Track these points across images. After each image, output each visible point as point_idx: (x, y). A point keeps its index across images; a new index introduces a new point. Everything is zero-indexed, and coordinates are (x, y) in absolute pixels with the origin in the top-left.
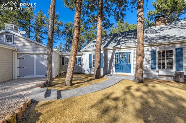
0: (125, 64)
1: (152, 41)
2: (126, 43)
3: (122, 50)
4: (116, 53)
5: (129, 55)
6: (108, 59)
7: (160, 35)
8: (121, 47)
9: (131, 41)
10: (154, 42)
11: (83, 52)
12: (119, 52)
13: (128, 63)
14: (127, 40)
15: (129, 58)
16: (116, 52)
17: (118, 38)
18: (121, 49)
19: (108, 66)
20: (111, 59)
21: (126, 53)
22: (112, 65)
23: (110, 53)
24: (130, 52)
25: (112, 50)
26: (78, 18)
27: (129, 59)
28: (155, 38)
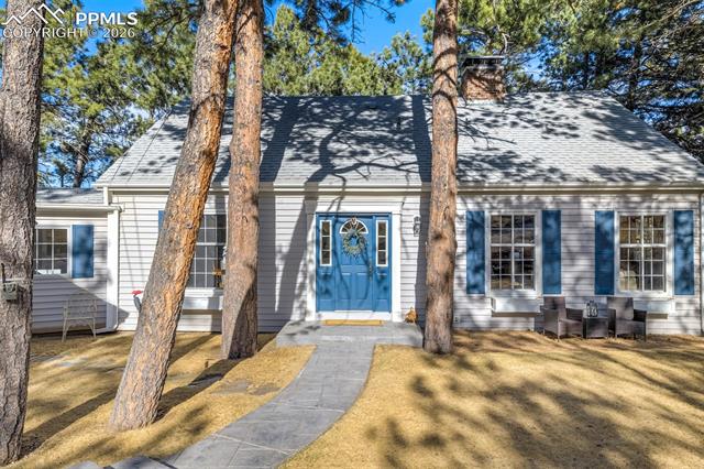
0: (361, 271)
1: (469, 173)
2: (363, 169)
3: (347, 198)
4: (321, 215)
5: (382, 227)
6: (277, 243)
7: (489, 149)
8: (344, 187)
9: (384, 162)
10: (476, 181)
11: (114, 192)
12: (334, 209)
13: (377, 265)
14: (358, 148)
15: (380, 239)
16: (321, 208)
17: (311, 130)
18: (342, 195)
19: (278, 280)
20: (291, 246)
21: (369, 216)
22: (300, 275)
23: (287, 212)
24: (387, 215)
25: (300, 199)
26: (224, 48)
27: (382, 246)
28: (473, 158)
